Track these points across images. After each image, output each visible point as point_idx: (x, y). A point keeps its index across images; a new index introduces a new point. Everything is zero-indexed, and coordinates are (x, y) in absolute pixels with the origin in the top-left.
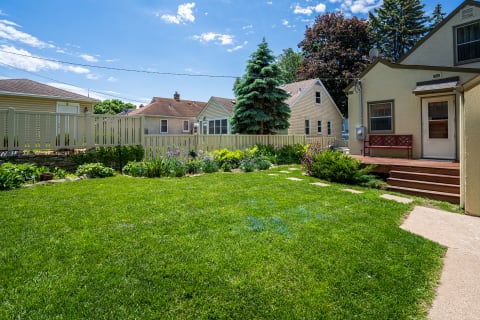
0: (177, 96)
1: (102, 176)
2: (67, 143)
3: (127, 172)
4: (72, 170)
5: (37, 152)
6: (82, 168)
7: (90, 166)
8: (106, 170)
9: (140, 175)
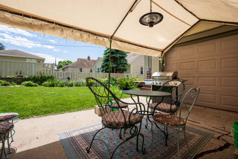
0: (89, 58)
1: (32, 86)
2: (21, 73)
3: (43, 85)
4: (19, 83)
5: (7, 77)
6: (23, 83)
7: (27, 82)
8: (34, 84)
9: (47, 86)
